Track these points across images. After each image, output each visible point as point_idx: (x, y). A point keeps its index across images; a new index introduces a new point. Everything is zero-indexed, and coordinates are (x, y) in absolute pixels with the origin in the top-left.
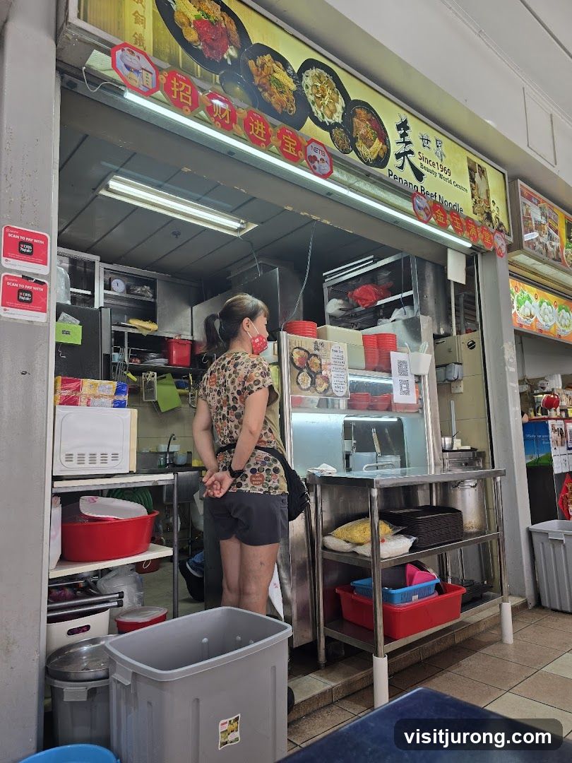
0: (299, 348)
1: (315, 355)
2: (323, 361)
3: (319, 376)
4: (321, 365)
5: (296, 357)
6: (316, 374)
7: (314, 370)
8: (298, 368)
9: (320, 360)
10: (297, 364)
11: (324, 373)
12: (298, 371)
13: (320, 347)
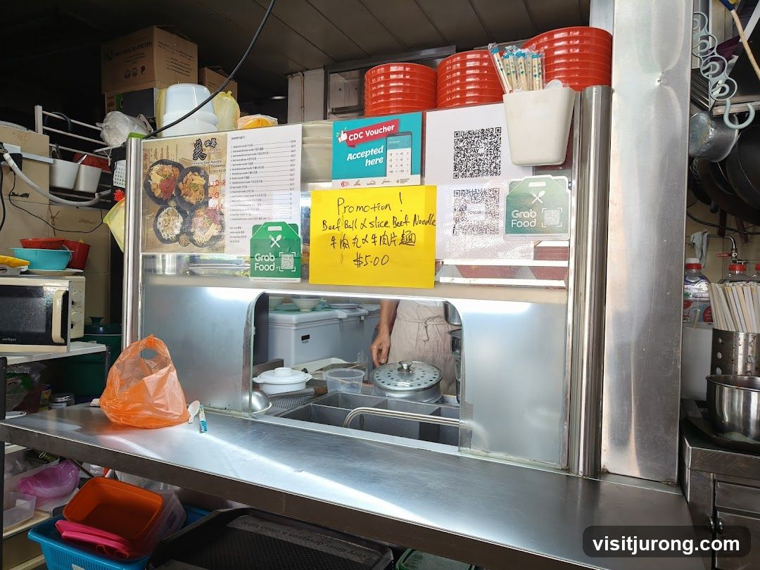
0: (162, 162)
1: (196, 170)
2: (212, 179)
3: (201, 212)
4: (206, 187)
5: (156, 179)
6: (194, 208)
7: (192, 199)
8: (158, 200)
9: (206, 178)
10: (158, 193)
11: (212, 203)
12: (159, 207)
13: (207, 150)
